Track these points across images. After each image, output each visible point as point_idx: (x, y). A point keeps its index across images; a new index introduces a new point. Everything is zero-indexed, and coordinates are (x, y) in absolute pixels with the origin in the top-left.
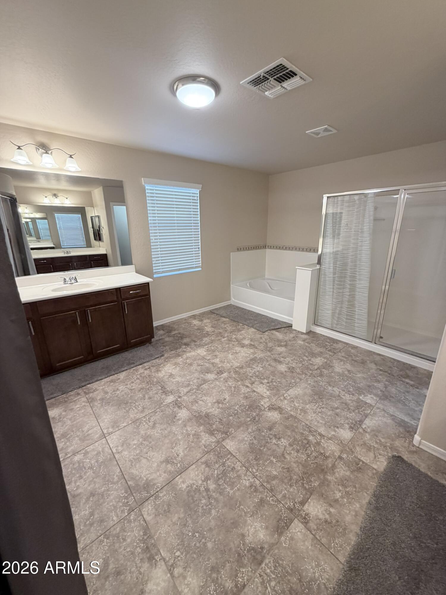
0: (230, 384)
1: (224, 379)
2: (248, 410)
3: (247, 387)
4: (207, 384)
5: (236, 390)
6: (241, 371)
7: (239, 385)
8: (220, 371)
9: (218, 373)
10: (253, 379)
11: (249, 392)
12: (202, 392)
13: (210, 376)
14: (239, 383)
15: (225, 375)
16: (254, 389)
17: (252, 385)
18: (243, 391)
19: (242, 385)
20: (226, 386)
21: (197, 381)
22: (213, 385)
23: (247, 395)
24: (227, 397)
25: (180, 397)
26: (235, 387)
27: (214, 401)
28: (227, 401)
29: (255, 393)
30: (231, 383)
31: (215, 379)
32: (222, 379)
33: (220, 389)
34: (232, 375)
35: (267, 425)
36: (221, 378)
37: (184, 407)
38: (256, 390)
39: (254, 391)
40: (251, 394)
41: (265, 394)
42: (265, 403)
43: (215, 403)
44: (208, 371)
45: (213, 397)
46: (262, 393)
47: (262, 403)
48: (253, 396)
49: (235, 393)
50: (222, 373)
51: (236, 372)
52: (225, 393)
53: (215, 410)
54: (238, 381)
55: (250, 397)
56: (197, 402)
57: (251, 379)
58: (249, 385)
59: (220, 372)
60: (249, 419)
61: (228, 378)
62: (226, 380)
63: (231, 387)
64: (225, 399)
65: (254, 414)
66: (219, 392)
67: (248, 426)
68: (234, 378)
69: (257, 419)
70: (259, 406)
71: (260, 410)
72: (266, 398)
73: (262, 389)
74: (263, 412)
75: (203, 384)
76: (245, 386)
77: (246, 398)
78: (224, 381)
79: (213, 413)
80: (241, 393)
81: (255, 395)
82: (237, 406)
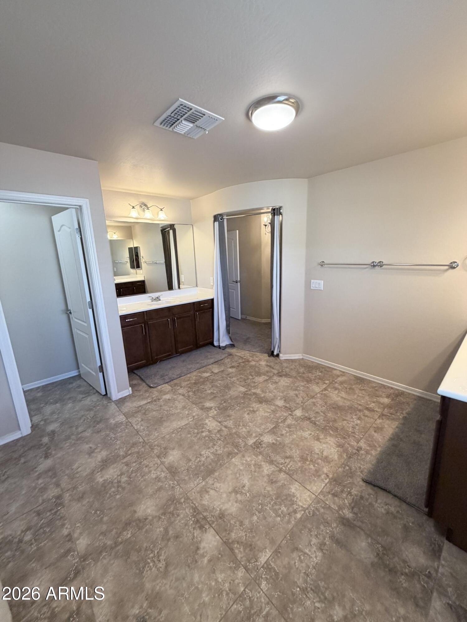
0: (244, 429)
1: (252, 435)
2: (229, 406)
3: (226, 427)
4: (270, 429)
5: (238, 423)
6: (230, 448)
7: (234, 428)
8: (258, 447)
9: (260, 443)
10: (218, 436)
11: (225, 421)
12: (271, 420)
13: (268, 439)
14: (234, 431)
15: (251, 442)
16: (219, 425)
17: (221, 428)
18: (231, 422)
19: (231, 428)
20: (249, 426)
21: (282, 431)
22: (263, 427)
23: (228, 418)
24: (246, 416)
25: (291, 415)
26: (239, 426)
27: (257, 412)
28: (247, 413)
29: (220, 420)
30: (243, 431)
31: (261, 435)
32: (254, 435)
33: (254, 423)
34: (242, 441)
35: (217, 399)
36: (256, 437)
37: (282, 407)
38: (218, 423)
39: (220, 422)
40: (223, 419)
41: (210, 420)
42: (213, 412)
43: (257, 411)
44: (273, 446)
45: (259, 415)
46: (213, 420)
47: (215, 412)
48: (223, 417)
49: (239, 420)
50: (254, 443)
51: (237, 446)
52: (249, 419)
53: (255, 406)
54: (235, 433)
55: (225, 416)
56: (272, 411)
57: (221, 436)
58: (224, 429)
59: (258, 445)
60: (229, 401)
61: (248, 437)
62: (249, 434)
63: (243, 425)
64: (248, 414)
65: (224, 404)
66: (255, 420)
67: (230, 397)
68: (240, 437)
69: (223, 402)
70: (219, 410)
71: (218, 407)
72: (211, 417)
73: (211, 424)
74: (217, 406)
75: (273, 428)
76: (229, 428)
77: (229, 416)
78: (251, 432)
79: (256, 403)
80: (233, 420)
81: (220, 419)
82: (237, 409)
